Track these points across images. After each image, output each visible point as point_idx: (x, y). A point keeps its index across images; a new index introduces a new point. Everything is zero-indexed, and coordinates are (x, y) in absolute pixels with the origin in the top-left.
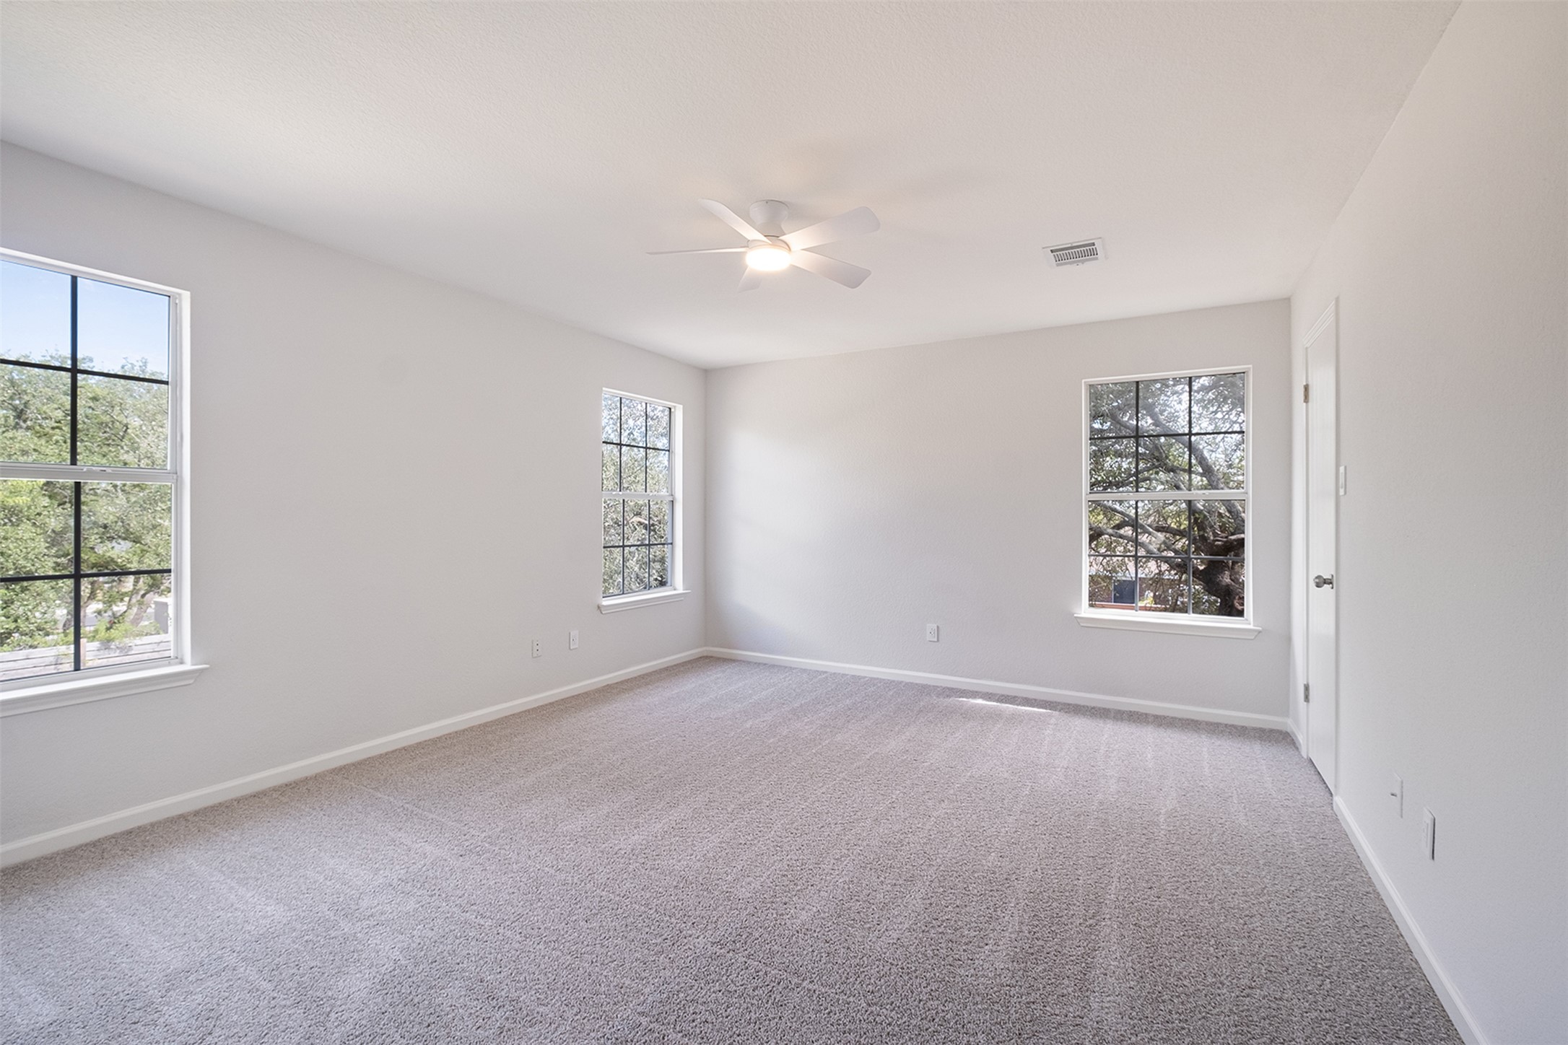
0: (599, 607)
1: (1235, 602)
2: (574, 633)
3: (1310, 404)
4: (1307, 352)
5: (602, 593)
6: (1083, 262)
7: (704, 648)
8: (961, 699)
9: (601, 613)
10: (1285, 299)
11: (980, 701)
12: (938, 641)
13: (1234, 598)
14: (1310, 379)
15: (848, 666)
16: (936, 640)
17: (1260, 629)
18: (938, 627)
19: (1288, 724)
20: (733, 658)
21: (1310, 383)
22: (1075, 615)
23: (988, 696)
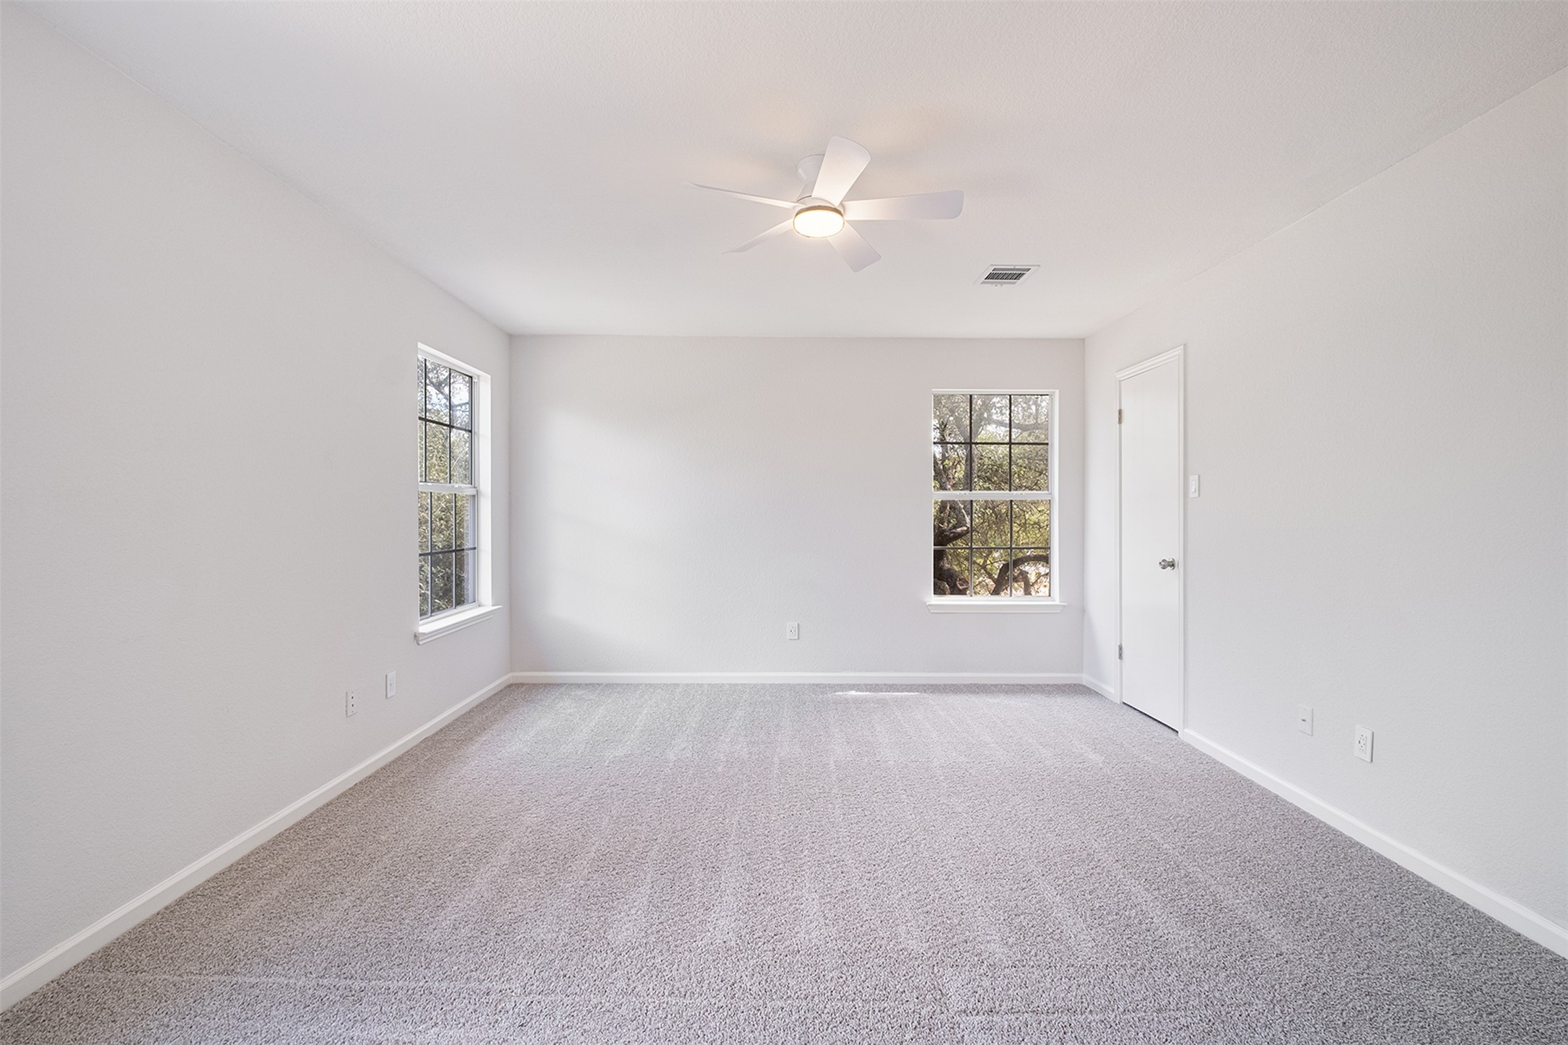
0: (415, 636)
1: (957, 583)
2: (391, 675)
3: (1123, 425)
4: (1120, 385)
5: (419, 615)
6: (1002, 284)
7: (511, 675)
8: (837, 694)
9: (418, 644)
10: (1082, 339)
11: (853, 693)
12: (799, 638)
13: (956, 580)
14: (1123, 406)
15: (700, 674)
16: (796, 638)
17: (1066, 604)
18: (798, 625)
19: (1085, 679)
20: (559, 682)
21: (1123, 409)
22: (928, 603)
23: (857, 687)
